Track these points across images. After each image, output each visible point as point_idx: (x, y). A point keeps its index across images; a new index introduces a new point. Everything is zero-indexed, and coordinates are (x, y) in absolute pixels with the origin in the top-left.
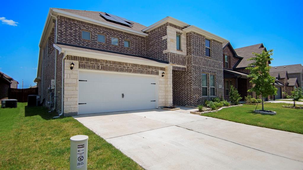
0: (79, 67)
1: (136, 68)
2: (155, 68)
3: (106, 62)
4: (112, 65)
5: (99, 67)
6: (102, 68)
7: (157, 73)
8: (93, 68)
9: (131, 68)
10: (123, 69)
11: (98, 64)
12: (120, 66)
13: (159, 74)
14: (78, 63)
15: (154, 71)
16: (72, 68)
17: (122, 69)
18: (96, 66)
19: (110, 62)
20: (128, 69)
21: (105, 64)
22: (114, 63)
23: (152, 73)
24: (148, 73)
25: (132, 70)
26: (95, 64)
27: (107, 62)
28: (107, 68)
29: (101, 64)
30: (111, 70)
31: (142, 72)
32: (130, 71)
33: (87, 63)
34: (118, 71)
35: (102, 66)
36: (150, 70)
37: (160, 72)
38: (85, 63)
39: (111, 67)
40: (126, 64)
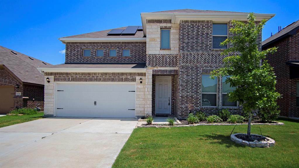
0: (54, 81)
1: (106, 77)
2: (130, 74)
3: (75, 74)
4: (81, 76)
5: (69, 79)
6: (72, 80)
7: (134, 80)
8: (65, 80)
9: (100, 77)
10: (92, 79)
11: (69, 77)
12: (89, 77)
13: (136, 80)
14: (54, 77)
15: (129, 77)
16: (49, 82)
17: (90, 79)
18: (67, 79)
19: (79, 74)
20: (97, 78)
21: (74, 76)
22: (83, 74)
23: (126, 80)
24: (122, 80)
25: (102, 79)
26: (67, 77)
27: (77, 74)
28: (77, 79)
29: (71, 77)
30: (80, 81)
31: (113, 80)
32: (99, 80)
33: (60, 77)
34: (86, 81)
35: (72, 78)
36: (124, 77)
37: (138, 78)
38: (58, 77)
39: (80, 78)
40: (95, 74)
